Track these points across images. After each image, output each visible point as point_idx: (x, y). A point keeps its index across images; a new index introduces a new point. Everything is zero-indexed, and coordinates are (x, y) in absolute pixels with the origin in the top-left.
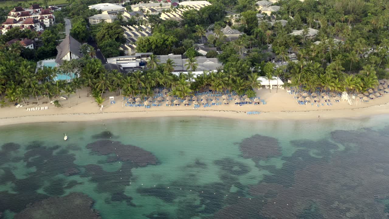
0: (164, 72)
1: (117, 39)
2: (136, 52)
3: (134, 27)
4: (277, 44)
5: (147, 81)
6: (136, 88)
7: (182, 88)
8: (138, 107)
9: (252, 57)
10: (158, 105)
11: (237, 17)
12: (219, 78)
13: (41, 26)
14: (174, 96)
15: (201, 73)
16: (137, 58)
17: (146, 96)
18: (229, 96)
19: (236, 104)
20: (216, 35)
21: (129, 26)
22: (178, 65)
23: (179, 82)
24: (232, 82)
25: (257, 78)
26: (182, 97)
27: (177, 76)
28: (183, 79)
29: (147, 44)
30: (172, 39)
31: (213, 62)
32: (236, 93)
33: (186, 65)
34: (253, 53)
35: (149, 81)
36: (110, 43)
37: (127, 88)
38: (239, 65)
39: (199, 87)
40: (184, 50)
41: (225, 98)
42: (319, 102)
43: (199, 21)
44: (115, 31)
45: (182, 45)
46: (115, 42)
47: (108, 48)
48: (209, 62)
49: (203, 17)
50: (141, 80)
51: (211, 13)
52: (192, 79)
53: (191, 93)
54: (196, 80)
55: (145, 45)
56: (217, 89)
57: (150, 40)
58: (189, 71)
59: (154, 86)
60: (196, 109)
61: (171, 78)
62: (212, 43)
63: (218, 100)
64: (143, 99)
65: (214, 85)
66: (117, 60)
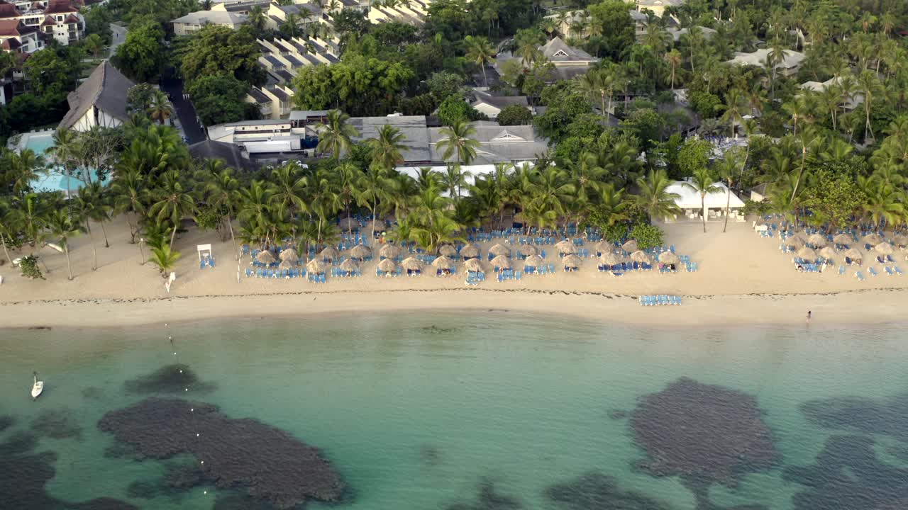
0: (370, 167)
1: (240, 73)
2: (294, 109)
3: (294, 44)
4: (703, 87)
5: (316, 197)
6: (281, 217)
7: (428, 219)
8: (287, 277)
9: (640, 121)
10: (353, 273)
11: (577, 18)
12: (547, 186)
13: (43, 42)
14: (405, 241)
15: (489, 169)
16: (295, 127)
17: (314, 243)
18: (576, 244)
19: (600, 268)
20: (523, 63)
21: (278, 41)
22: (415, 145)
23: (419, 199)
24: (587, 199)
25: (665, 187)
26: (430, 248)
27: (413, 180)
28: (432, 188)
29: (325, 86)
30: (397, 70)
31: (519, 138)
32: (597, 235)
33: (440, 145)
34: (640, 110)
35: (323, 197)
36: (219, 82)
37: (254, 217)
38: (604, 146)
39: (482, 214)
40: (433, 104)
41: (567, 250)
42: (860, 262)
43: (475, 26)
44: (234, 51)
45: (427, 90)
46: (233, 81)
47: (211, 97)
48: (509, 138)
49: (483, 18)
50: (298, 194)
51: (505, 7)
52: (460, 187)
53: (456, 234)
54: (472, 192)
55: (319, 89)
56: (541, 223)
57: (334, 73)
58: (452, 163)
59: (340, 212)
60: (474, 286)
61: (394, 186)
62: (513, 85)
63: (543, 255)
64: (305, 252)
65: (531, 208)
66: (236, 132)
